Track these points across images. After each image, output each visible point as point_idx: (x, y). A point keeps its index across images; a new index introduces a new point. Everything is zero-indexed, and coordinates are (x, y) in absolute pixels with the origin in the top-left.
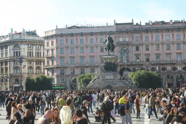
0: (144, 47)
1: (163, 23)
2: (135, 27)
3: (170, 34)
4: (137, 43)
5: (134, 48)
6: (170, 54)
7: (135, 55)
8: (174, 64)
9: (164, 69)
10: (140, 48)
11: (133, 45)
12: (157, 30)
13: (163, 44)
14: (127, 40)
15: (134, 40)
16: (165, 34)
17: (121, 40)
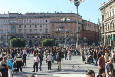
0: (24, 26)
1: (34, 14)
2: (19, 15)
3: (37, 19)
4: (20, 23)
5: (18, 26)
6: (37, 29)
7: (19, 30)
8: (38, 35)
9: (33, 37)
10: (22, 26)
11: (18, 25)
12: (30, 17)
13: (33, 24)
14: (15, 22)
15: (19, 22)
16: (34, 19)
17: (12, 22)
